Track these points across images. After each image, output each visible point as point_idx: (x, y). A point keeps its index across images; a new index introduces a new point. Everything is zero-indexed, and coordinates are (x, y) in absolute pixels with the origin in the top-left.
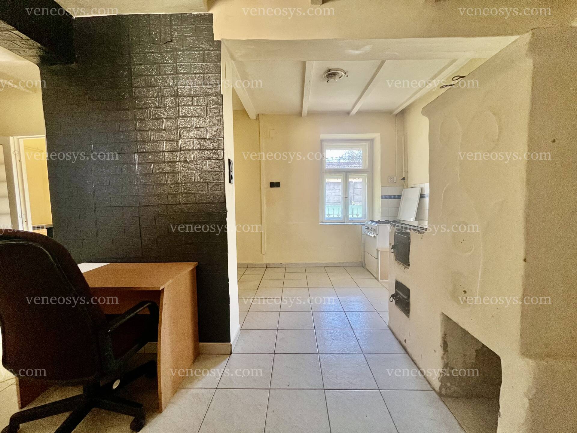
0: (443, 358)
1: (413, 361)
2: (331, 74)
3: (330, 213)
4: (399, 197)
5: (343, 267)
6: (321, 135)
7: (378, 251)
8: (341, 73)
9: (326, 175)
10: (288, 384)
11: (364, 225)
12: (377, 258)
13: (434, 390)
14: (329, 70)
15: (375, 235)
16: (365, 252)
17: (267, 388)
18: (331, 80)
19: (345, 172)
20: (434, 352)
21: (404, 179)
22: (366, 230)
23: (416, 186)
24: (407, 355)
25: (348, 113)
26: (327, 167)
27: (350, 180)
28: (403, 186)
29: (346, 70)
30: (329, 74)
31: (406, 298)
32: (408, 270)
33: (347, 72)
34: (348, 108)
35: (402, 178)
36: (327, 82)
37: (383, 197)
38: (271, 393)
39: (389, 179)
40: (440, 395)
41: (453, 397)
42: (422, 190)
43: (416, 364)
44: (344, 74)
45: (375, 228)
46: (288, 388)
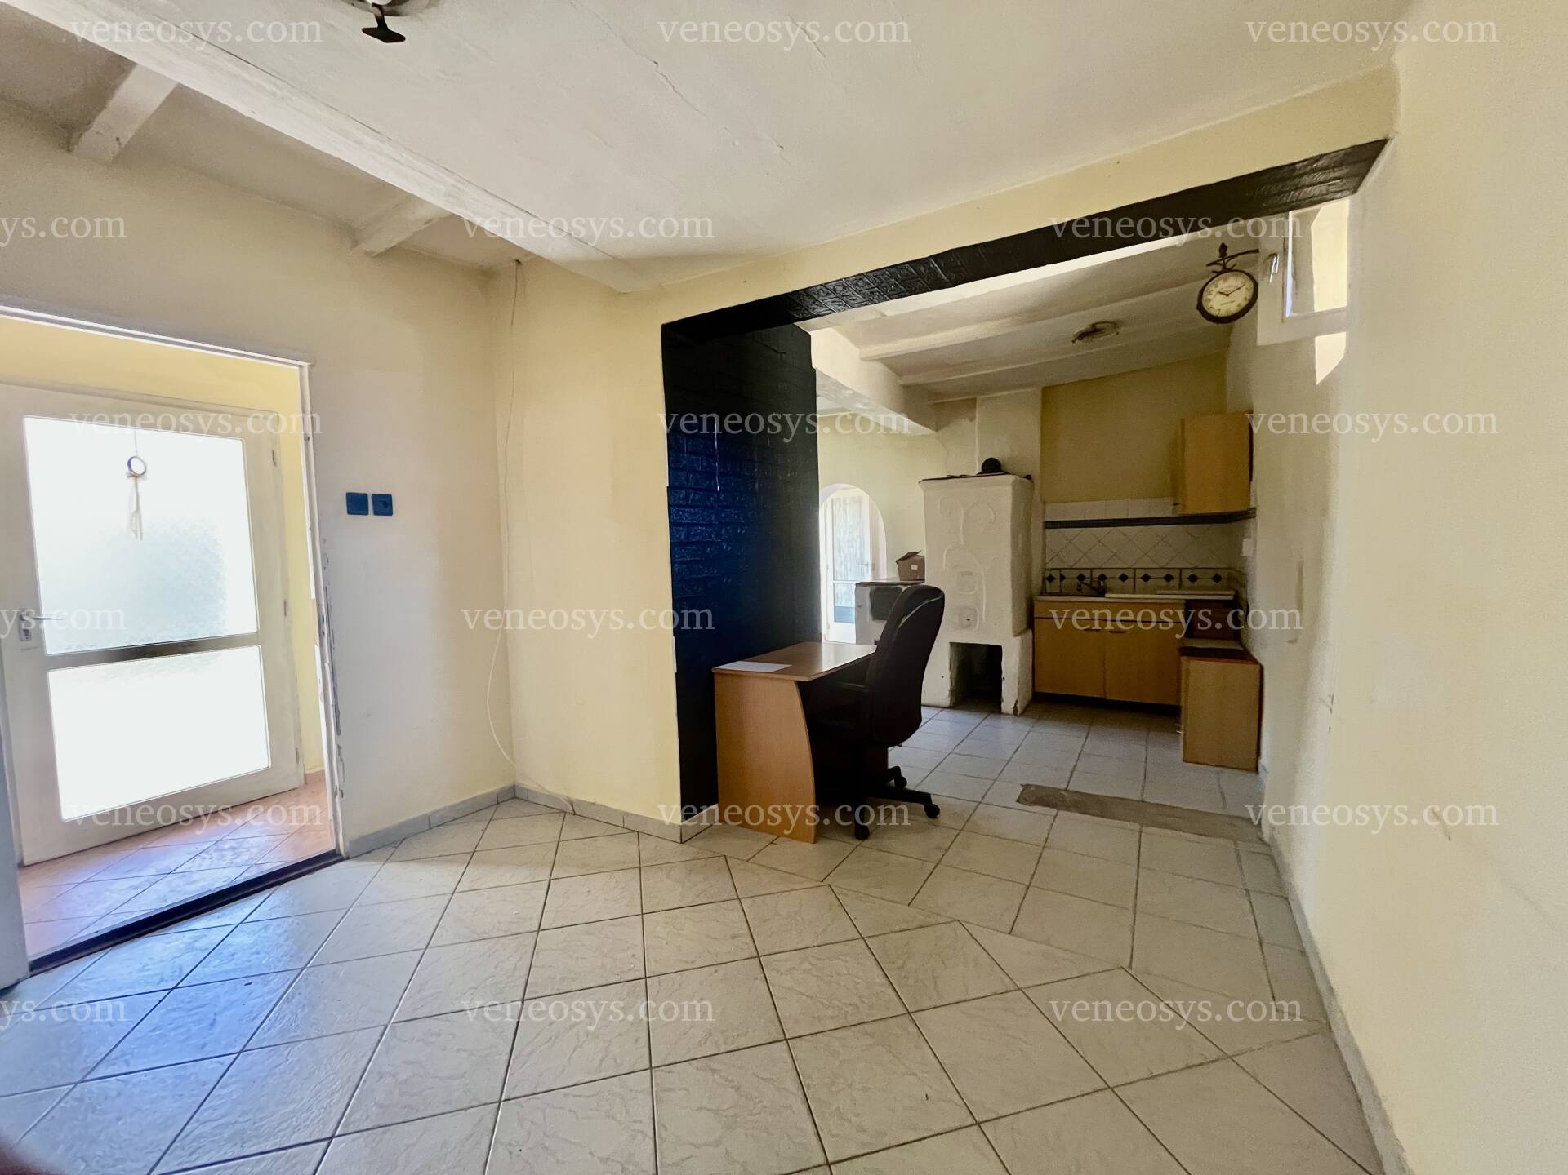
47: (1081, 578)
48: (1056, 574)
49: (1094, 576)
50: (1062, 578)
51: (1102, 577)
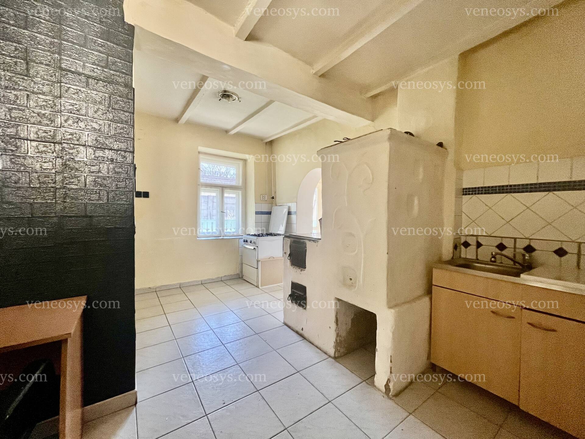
0: (336, 330)
1: (310, 342)
2: (226, 95)
3: (209, 228)
4: (269, 213)
5: (222, 280)
6: (199, 147)
7: (258, 261)
8: (234, 97)
9: (202, 188)
10: (223, 402)
11: (242, 238)
12: (257, 268)
13: (330, 356)
14: (225, 91)
15: (255, 247)
16: (242, 264)
17: (202, 416)
18: (224, 100)
19: (220, 187)
20: (329, 328)
21: (273, 198)
22: (243, 243)
23: (284, 204)
24: (305, 340)
25: (227, 131)
26: (202, 180)
27: (226, 195)
28: (272, 203)
29: (239, 96)
30: (224, 94)
31: (303, 294)
32: (305, 271)
33: (240, 98)
34: (228, 127)
35: (272, 197)
36: (219, 100)
37: (257, 213)
38: (209, 418)
39: (262, 197)
40: (335, 358)
41: (342, 356)
42: (289, 208)
43: (313, 344)
44: (237, 99)
45: (255, 241)
46: (225, 405)
47: (501, 247)
48: (472, 241)
49: (517, 246)
50: (479, 245)
51: (529, 249)
